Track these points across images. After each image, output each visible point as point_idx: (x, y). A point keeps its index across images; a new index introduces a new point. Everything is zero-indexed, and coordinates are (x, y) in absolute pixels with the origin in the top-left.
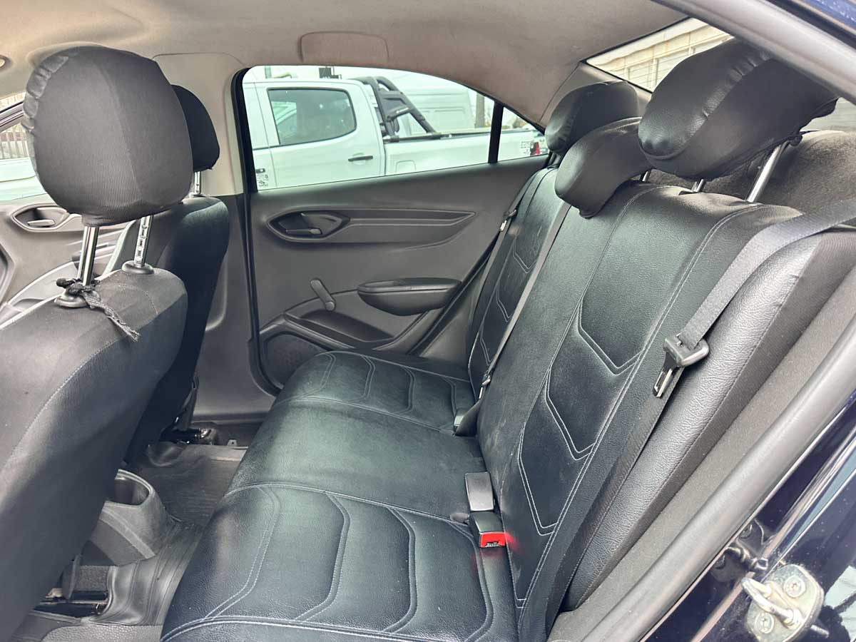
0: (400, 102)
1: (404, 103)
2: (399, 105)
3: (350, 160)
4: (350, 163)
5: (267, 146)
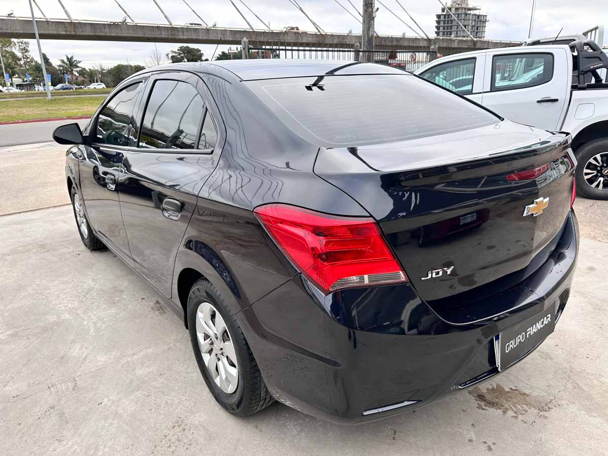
0: (597, 59)
1: (600, 60)
2: (596, 62)
3: (538, 102)
4: (539, 104)
5: (482, 91)
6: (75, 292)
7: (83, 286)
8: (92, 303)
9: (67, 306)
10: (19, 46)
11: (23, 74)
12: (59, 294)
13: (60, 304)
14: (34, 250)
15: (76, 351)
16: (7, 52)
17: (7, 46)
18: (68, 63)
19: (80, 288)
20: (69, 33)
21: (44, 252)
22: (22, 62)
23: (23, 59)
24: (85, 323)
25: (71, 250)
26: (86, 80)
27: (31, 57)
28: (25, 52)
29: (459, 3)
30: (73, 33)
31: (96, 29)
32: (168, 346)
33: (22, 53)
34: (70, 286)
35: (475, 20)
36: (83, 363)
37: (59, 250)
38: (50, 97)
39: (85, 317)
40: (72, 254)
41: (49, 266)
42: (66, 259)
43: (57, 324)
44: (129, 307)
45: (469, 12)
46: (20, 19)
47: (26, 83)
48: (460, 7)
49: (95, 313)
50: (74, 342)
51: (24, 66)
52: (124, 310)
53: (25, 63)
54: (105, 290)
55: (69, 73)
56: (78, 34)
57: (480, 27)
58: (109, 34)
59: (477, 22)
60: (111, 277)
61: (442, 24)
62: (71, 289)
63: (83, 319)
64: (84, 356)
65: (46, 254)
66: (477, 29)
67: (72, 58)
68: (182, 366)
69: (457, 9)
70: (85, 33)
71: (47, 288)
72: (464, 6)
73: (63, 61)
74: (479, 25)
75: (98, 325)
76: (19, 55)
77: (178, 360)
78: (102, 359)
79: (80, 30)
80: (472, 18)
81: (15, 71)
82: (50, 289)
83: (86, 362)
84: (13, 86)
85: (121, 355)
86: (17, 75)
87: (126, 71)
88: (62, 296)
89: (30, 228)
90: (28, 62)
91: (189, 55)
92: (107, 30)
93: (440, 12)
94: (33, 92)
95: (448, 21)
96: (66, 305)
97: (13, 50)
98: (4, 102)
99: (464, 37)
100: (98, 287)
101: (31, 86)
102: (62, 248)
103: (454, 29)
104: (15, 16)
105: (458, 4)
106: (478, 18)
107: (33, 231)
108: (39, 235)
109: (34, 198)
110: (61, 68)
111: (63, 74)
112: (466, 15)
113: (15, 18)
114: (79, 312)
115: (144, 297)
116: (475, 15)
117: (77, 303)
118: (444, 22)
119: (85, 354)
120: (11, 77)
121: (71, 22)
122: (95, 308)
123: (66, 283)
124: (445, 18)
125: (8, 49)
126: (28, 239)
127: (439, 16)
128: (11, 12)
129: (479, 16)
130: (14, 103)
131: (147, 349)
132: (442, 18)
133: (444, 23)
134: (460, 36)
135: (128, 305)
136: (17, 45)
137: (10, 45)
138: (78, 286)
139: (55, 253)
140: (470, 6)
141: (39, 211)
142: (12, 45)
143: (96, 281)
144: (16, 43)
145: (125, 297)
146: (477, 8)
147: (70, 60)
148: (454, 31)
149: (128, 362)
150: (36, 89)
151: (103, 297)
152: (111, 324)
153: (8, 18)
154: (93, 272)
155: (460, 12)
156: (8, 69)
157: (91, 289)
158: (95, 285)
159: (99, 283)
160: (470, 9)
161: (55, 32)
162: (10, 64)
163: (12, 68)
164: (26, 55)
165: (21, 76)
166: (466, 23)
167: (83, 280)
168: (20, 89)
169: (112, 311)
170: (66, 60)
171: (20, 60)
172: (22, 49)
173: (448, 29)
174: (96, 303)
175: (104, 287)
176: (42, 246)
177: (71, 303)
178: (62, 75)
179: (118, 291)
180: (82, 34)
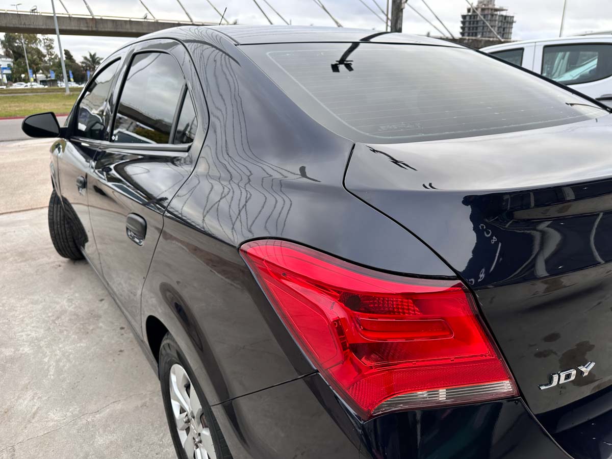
6: (44, 316)
7: (54, 308)
8: (61, 332)
9: (30, 335)
10: (45, 43)
11: (46, 70)
12: (24, 317)
13: (23, 331)
14: (11, 259)
15: (25, 403)
16: (33, 49)
17: (33, 43)
18: (90, 59)
19: (50, 310)
20: (90, 29)
21: (21, 262)
22: (47, 59)
23: (47, 56)
24: (46, 360)
25: (51, 260)
27: (56, 53)
28: (50, 49)
29: (485, 3)
30: (94, 29)
31: (117, 26)
32: (143, 401)
33: (47, 50)
34: (40, 307)
35: (502, 21)
36: (29, 422)
37: (39, 259)
38: (68, 92)
39: (48, 352)
40: (52, 265)
41: (23, 280)
42: (44, 271)
43: (12, 360)
44: (104, 339)
45: (496, 13)
46: (43, 14)
47: (49, 79)
48: (487, 7)
49: (61, 346)
50: (26, 388)
51: (48, 62)
52: (97, 344)
53: (49, 60)
54: (79, 314)
55: (91, 70)
56: (100, 30)
57: (507, 28)
58: (130, 31)
59: (504, 23)
60: (90, 297)
61: (467, 25)
62: (40, 311)
63: (45, 355)
64: (34, 410)
65: (23, 264)
66: (504, 30)
67: (95, 55)
68: (156, 434)
69: (483, 10)
70: (106, 30)
71: (12, 309)
72: (490, 6)
73: (85, 58)
74: (505, 26)
75: (61, 364)
76: (44, 51)
77: (152, 425)
78: (55, 416)
79: (102, 27)
80: (499, 19)
81: (39, 67)
82: (16, 311)
83: (33, 421)
84: (37, 82)
85: (80, 411)
86: (41, 71)
88: (27, 321)
89: (14, 232)
90: (52, 58)
92: (128, 26)
93: (465, 13)
94: (56, 87)
95: (474, 22)
96: (29, 333)
97: (39, 47)
98: (22, 96)
99: (490, 37)
100: (73, 310)
101: (54, 82)
102: (43, 258)
103: (480, 29)
104: (38, 11)
105: (485, 5)
106: (505, 19)
107: (16, 235)
108: (21, 240)
109: (30, 197)
110: (84, 65)
111: (86, 70)
112: (492, 15)
113: (39, 14)
114: (42, 343)
115: (124, 326)
116: (502, 16)
117: (42, 331)
118: (470, 22)
119: (36, 408)
120: (35, 72)
121: (93, 18)
122: (63, 339)
123: (36, 303)
124: (470, 18)
125: (34, 46)
126: (8, 244)
127: (464, 17)
128: (35, 8)
129: (506, 17)
130: (33, 98)
131: (115, 404)
132: (468, 18)
133: (470, 24)
134: (485, 37)
135: (103, 336)
136: (43, 42)
137: (35, 42)
138: (50, 307)
139: (33, 263)
140: (497, 7)
141: (32, 211)
142: (37, 42)
143: (71, 302)
144: (42, 40)
145: (101, 324)
146: (504, 8)
147: (93, 57)
148: (480, 32)
149: (88, 423)
150: (59, 85)
151: (75, 324)
152: (77, 363)
153: (32, 14)
154: (71, 289)
155: (486, 12)
156: (33, 65)
157: (64, 312)
158: (69, 307)
159: (75, 304)
160: (497, 10)
161: (77, 28)
162: (34, 61)
163: (37, 64)
164: (50, 52)
165: (45, 72)
166: (493, 24)
167: (57, 299)
168: (43, 85)
169: (82, 345)
170: (88, 57)
171: (45, 56)
172: (47, 46)
173: (473, 29)
174: (65, 333)
175: (79, 310)
176: (21, 254)
177: (36, 331)
178: (84, 72)
179: (94, 316)
180: (103, 30)
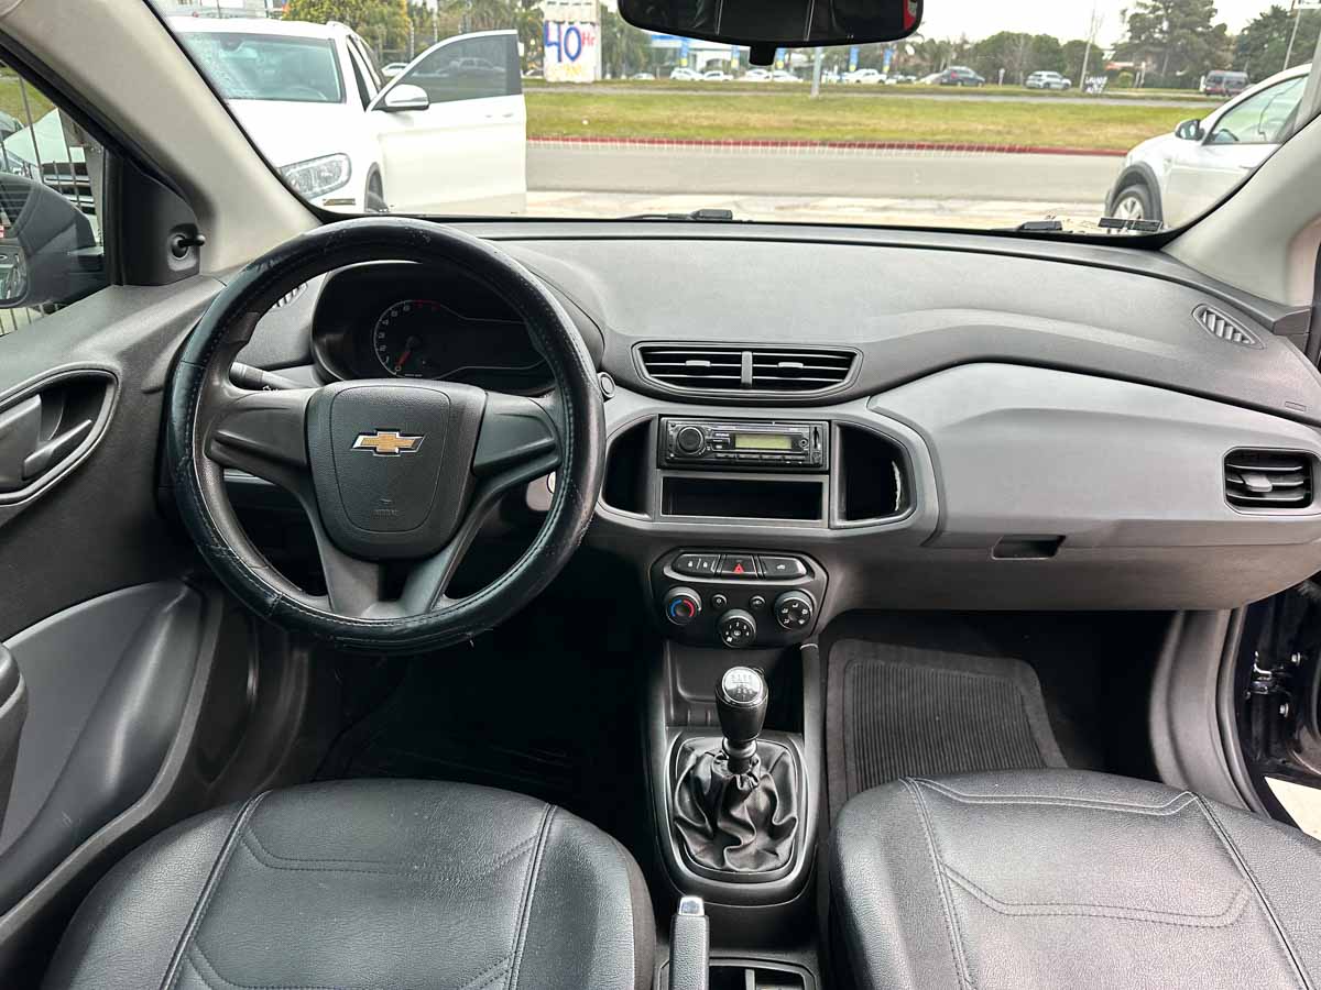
26: (924, 64)
38: (815, 94)
87: (1014, 48)
91: (1177, 12)
